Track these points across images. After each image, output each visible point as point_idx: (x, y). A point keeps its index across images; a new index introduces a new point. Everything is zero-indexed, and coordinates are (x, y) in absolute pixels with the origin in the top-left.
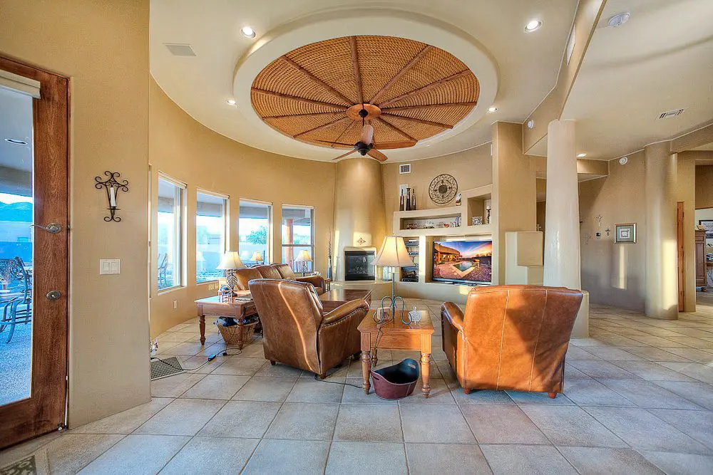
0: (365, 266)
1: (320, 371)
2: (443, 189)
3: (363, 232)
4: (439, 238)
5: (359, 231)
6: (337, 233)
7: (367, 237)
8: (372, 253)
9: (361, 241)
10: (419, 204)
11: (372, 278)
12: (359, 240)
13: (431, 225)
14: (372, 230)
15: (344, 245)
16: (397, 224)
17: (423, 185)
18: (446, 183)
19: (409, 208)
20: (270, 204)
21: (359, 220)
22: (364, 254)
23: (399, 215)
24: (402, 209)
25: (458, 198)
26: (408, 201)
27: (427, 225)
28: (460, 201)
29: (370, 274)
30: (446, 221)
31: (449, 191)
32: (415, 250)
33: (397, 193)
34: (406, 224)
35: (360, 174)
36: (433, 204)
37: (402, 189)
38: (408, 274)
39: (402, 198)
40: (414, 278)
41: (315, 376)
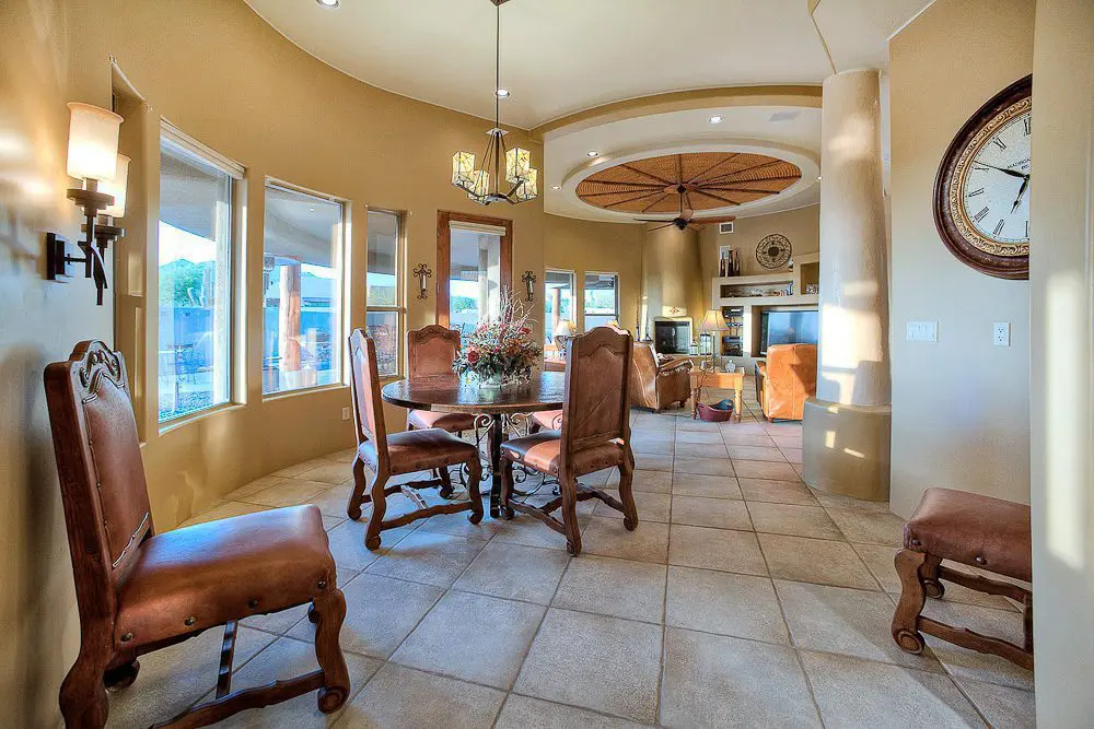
1: (656, 406)
2: (774, 252)
4: (769, 307)
6: (645, 308)
8: (686, 324)
9: (674, 312)
10: (744, 269)
11: (684, 352)
12: (671, 309)
13: (758, 293)
15: (653, 315)
16: (716, 291)
17: (749, 247)
18: (777, 245)
19: (732, 274)
20: (572, 272)
21: (671, 287)
23: (719, 282)
24: (723, 275)
25: (790, 263)
26: (730, 265)
27: (753, 292)
28: (791, 267)
29: (684, 347)
30: (778, 288)
31: (780, 253)
32: (738, 320)
33: (716, 256)
34: (727, 291)
35: (672, 238)
36: (762, 269)
37: (722, 252)
38: (730, 348)
39: (723, 262)
40: (737, 352)
41: (652, 411)
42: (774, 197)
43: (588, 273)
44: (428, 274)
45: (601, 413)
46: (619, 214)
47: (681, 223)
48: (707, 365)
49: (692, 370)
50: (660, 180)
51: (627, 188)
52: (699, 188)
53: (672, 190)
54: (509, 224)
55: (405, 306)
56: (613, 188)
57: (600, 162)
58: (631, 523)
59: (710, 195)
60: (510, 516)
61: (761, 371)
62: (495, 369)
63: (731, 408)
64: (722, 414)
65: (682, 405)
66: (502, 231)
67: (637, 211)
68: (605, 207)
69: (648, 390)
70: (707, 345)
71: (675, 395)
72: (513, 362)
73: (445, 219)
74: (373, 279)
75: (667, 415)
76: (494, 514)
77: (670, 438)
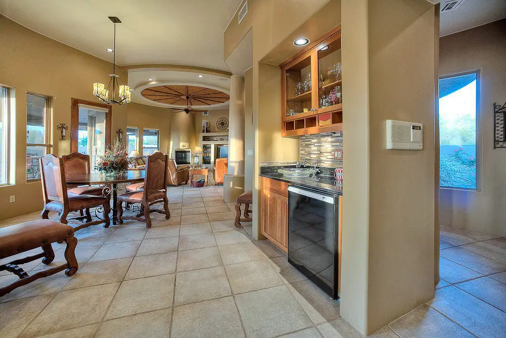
0: (185, 158)
1: (176, 184)
2: (223, 124)
3: (184, 142)
4: (221, 145)
5: (183, 142)
6: (171, 143)
7: (186, 144)
8: (189, 152)
9: (184, 146)
10: (212, 130)
11: (189, 163)
12: (183, 146)
13: (217, 139)
14: (189, 141)
15: (175, 148)
16: (201, 138)
17: (214, 121)
18: (224, 121)
19: (207, 132)
20: (137, 128)
21: (183, 137)
22: (185, 152)
23: (202, 135)
24: (204, 132)
25: (228, 129)
26: (207, 128)
27: (215, 139)
29: (188, 161)
30: (223, 138)
31: (225, 125)
32: (209, 150)
33: (201, 124)
34: (205, 139)
35: (183, 117)
36: (219, 130)
37: (204, 122)
38: (206, 161)
39: (204, 127)
40: (209, 163)
41: (175, 186)
42: (222, 104)
43: (145, 129)
44: (66, 128)
45: (158, 181)
46: (160, 104)
47: (187, 111)
48: (195, 167)
49: (190, 169)
50: (178, 93)
51: (165, 94)
52: (195, 98)
53: (184, 97)
54: (110, 108)
55: (52, 143)
56: (157, 93)
57: (153, 83)
58: (168, 217)
59: (200, 101)
60: (121, 223)
61: (214, 168)
62: (115, 169)
63: (204, 182)
64: (201, 184)
65: (186, 183)
66: (107, 110)
67: (168, 103)
68: (154, 100)
69: (173, 177)
70: (196, 160)
71: (183, 179)
72: (122, 166)
73: (75, 103)
74: (31, 128)
75: (180, 187)
76: (114, 223)
77: (182, 194)
